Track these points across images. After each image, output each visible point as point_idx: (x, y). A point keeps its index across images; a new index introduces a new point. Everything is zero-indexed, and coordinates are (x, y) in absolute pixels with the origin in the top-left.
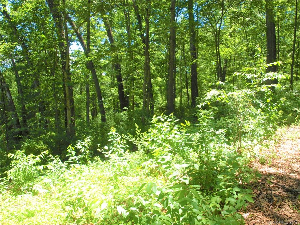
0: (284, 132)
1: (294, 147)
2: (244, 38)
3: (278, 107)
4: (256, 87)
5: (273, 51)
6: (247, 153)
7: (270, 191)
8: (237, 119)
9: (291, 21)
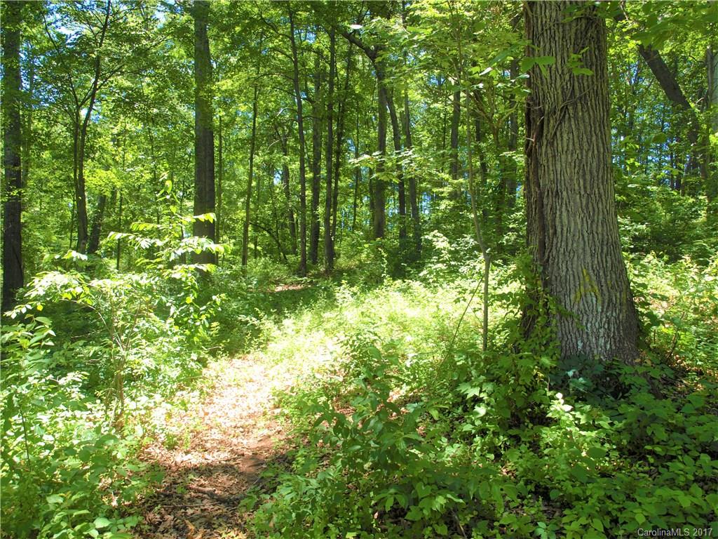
0: (222, 370)
1: (240, 402)
2: (146, 152)
3: (209, 316)
4: (160, 269)
5: (207, 189)
6: (136, 428)
7: (183, 510)
8: (110, 346)
9: (244, 133)
